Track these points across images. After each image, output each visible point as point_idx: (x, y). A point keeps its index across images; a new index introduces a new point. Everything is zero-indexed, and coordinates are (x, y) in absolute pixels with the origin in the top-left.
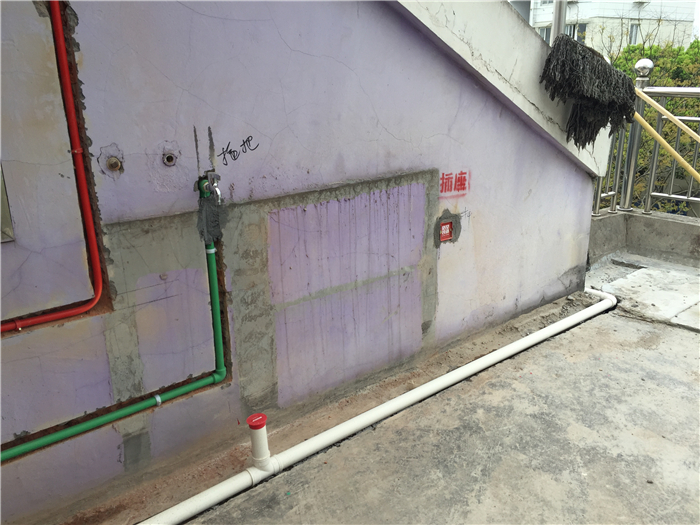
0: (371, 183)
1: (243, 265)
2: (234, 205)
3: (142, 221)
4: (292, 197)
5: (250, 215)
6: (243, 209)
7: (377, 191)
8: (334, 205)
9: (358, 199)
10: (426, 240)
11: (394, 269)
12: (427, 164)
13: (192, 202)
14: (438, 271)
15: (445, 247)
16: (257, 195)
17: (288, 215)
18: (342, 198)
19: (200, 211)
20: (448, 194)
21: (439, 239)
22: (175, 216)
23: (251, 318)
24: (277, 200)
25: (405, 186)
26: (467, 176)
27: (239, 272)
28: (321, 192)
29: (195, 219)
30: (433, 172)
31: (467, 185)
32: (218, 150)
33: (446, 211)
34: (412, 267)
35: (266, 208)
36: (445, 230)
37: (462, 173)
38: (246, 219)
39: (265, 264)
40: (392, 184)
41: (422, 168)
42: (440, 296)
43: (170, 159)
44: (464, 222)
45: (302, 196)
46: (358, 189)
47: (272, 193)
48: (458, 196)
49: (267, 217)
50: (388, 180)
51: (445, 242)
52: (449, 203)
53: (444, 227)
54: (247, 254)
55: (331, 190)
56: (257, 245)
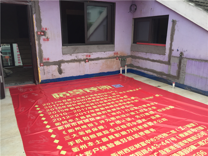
2: (184, 58)
3: (174, 56)
4: (191, 59)
5: (185, 60)
8: (198, 62)
9: (202, 63)
13: (179, 56)
16: (187, 57)
17: (190, 61)
19: (179, 57)
22: (177, 57)
23: (183, 73)
24: (189, 59)
28: (196, 60)
32: (183, 51)
35: (187, 59)
39: (186, 66)
45: (193, 59)
46: (203, 61)
49: (187, 61)
54: (184, 64)
55: (198, 60)
56: (185, 63)
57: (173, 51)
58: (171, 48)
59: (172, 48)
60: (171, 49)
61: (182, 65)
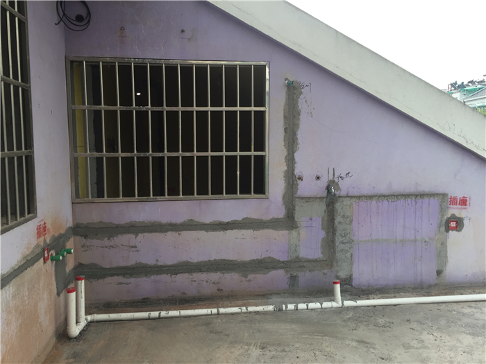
0: (406, 196)
1: (342, 220)
2: (340, 197)
3: (306, 198)
4: (366, 197)
5: (347, 202)
6: (343, 199)
7: (409, 200)
8: (385, 203)
9: (398, 202)
10: (440, 227)
11: (419, 238)
12: (441, 190)
13: (325, 194)
14: (448, 245)
15: (452, 234)
16: (350, 194)
17: (363, 203)
18: (390, 201)
19: (327, 197)
20: (455, 206)
21: (448, 229)
22: (317, 198)
23: (343, 243)
24: (359, 197)
25: (426, 200)
26: (468, 199)
27: (340, 223)
28: (380, 196)
29: (325, 200)
30: (444, 195)
31: (468, 203)
32: (336, 176)
33: (453, 215)
34: (430, 239)
35: (354, 200)
36: (453, 224)
37: (464, 197)
38: (345, 203)
39: (351, 221)
40: (419, 197)
41: (437, 192)
42: (449, 258)
43: (318, 178)
44: (466, 222)
45: (370, 197)
46: (399, 197)
47: (357, 194)
48: (461, 208)
49: (354, 203)
50: (416, 196)
51: (453, 230)
52: (455, 211)
53: (452, 223)
54: (343, 216)
55: (385, 196)
56: (348, 213)
57: (299, 181)
58: (293, 170)
59: (297, 172)
60: (293, 174)
61: (338, 219)
